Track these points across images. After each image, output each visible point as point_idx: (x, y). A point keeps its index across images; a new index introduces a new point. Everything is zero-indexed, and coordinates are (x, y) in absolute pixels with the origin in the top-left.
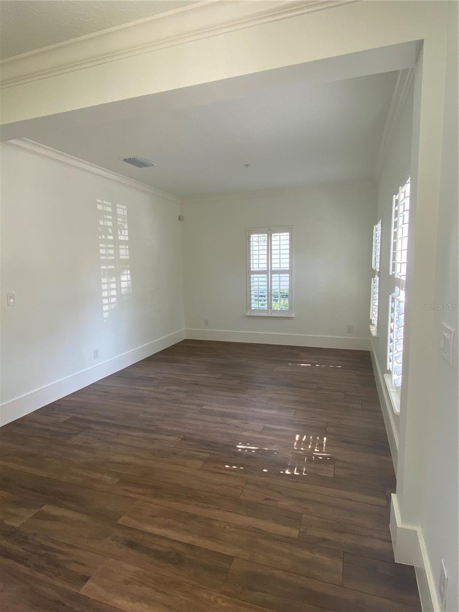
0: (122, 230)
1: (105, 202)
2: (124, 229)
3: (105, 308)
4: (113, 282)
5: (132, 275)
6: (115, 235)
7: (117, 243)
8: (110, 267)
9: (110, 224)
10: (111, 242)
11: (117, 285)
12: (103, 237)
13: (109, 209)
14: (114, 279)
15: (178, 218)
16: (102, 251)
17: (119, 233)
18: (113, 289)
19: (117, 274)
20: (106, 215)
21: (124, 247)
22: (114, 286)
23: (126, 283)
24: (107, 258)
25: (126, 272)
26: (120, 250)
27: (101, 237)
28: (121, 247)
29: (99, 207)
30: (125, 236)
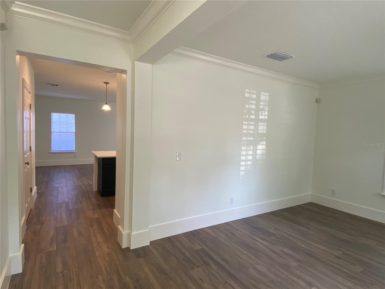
0: (263, 111)
1: (251, 91)
2: (265, 111)
3: (242, 168)
4: (251, 150)
5: (266, 145)
6: (257, 115)
7: (257, 121)
8: (249, 138)
9: (253, 107)
10: (252, 120)
11: (253, 153)
12: (247, 116)
13: (254, 96)
14: (252, 148)
15: (315, 101)
16: (245, 127)
17: (260, 114)
18: (250, 155)
19: (255, 144)
20: (251, 101)
21: (262, 124)
22: (251, 152)
23: (261, 151)
24: (248, 132)
25: (262, 143)
26: (259, 126)
27: (246, 116)
28: (260, 124)
29: (247, 95)
30: (265, 115)
